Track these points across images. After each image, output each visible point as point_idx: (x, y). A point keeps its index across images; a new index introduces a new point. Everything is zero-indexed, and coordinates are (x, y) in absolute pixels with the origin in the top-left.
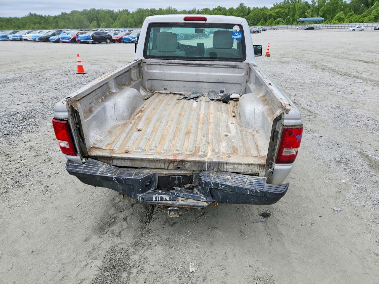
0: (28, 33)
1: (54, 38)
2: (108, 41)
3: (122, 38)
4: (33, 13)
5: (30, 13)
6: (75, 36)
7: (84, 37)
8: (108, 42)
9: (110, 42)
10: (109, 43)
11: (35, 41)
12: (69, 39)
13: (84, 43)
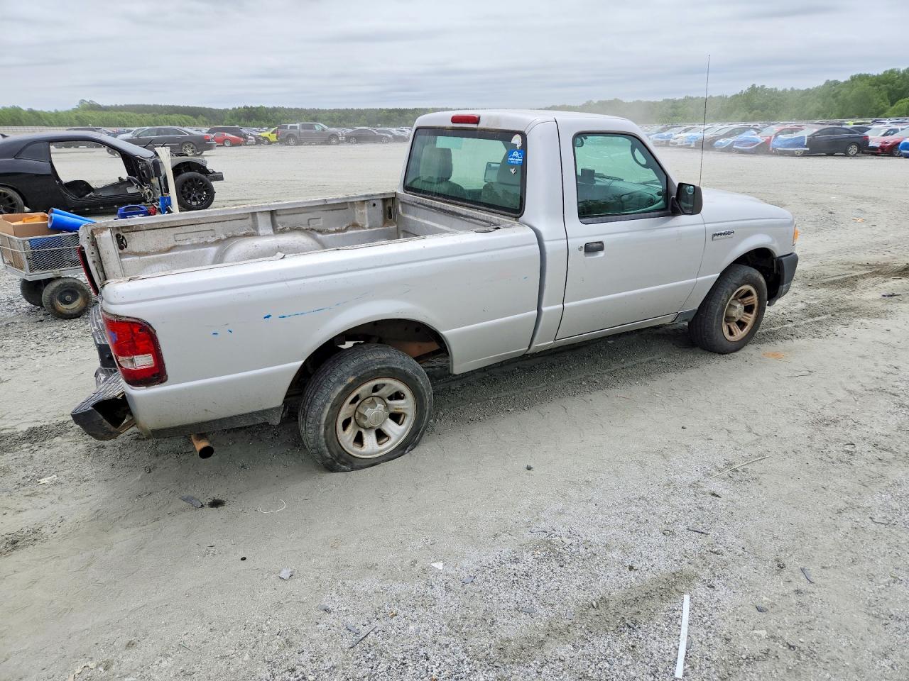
0: (686, 131)
1: (723, 142)
2: (853, 150)
3: (899, 143)
4: (758, 85)
5: (754, 85)
6: (771, 137)
7: (787, 140)
8: (850, 153)
9: (858, 152)
10: (854, 156)
11: (688, 147)
12: (754, 144)
13: (783, 154)
